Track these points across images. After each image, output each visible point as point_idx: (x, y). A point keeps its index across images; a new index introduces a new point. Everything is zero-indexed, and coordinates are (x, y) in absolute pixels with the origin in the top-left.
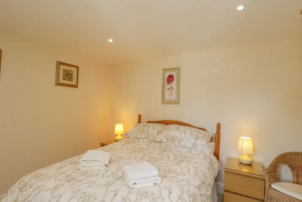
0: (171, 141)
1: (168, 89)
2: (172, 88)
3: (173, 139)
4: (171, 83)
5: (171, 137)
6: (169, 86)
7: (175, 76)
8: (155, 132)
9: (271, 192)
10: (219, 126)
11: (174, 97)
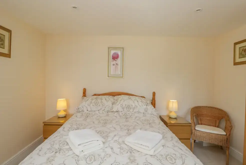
0: (127, 109)
1: (114, 65)
2: (117, 64)
3: (128, 107)
4: (116, 60)
5: (126, 106)
6: (114, 62)
7: (120, 54)
8: (110, 103)
9: (196, 133)
10: (154, 94)
11: (119, 72)
